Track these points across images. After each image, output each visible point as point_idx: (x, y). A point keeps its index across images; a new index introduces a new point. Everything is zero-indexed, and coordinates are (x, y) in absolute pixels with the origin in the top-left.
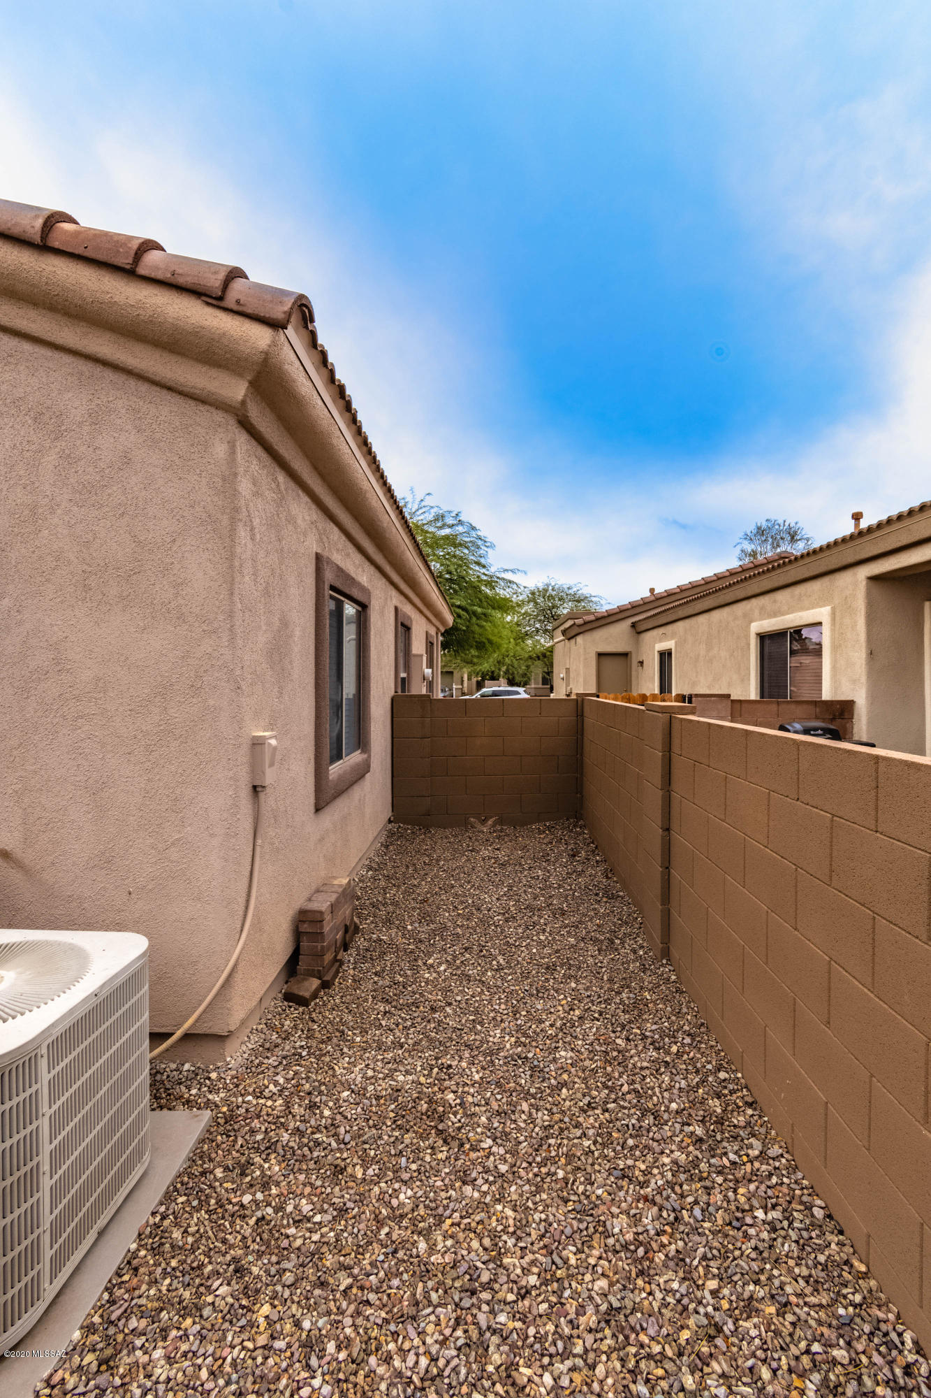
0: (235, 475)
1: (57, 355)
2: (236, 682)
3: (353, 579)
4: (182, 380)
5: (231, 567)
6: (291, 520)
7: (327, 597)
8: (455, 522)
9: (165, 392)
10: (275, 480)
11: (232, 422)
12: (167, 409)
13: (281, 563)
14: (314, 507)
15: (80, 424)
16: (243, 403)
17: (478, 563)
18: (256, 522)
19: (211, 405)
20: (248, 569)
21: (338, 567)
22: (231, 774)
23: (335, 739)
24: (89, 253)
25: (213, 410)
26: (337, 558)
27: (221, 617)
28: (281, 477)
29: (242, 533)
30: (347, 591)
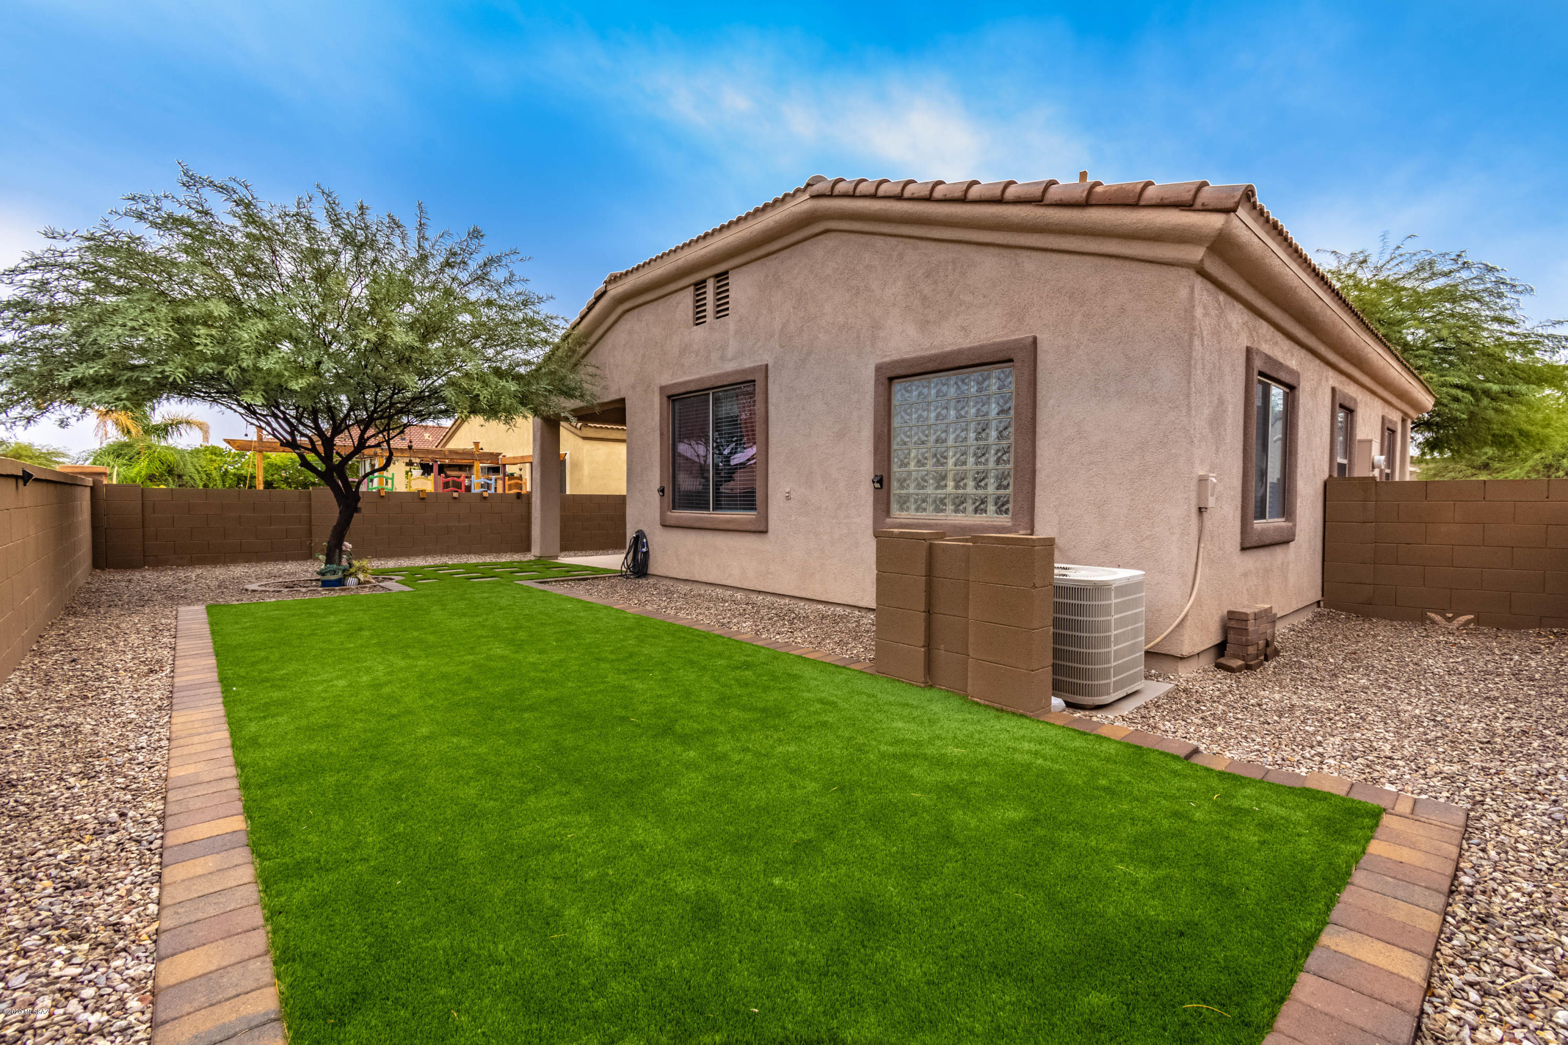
0: (1194, 306)
1: (1083, 258)
2: (1190, 437)
3: (1281, 363)
4: (1161, 256)
5: (1189, 366)
6: (1228, 326)
7: (1255, 381)
8: (1455, 267)
9: (1147, 264)
10: (1218, 301)
11: (1192, 273)
12: (1149, 274)
13: (1220, 359)
14: (1245, 311)
15: (1095, 295)
16: (1202, 261)
17: (1498, 320)
18: (1205, 333)
19: (1178, 266)
20: (1199, 366)
21: (1266, 355)
22: (1186, 496)
23: (1259, 499)
24: (1112, 202)
25: (1179, 269)
26: (1266, 348)
27: (1181, 398)
28: (1222, 297)
29: (1197, 343)
30: (1274, 375)
